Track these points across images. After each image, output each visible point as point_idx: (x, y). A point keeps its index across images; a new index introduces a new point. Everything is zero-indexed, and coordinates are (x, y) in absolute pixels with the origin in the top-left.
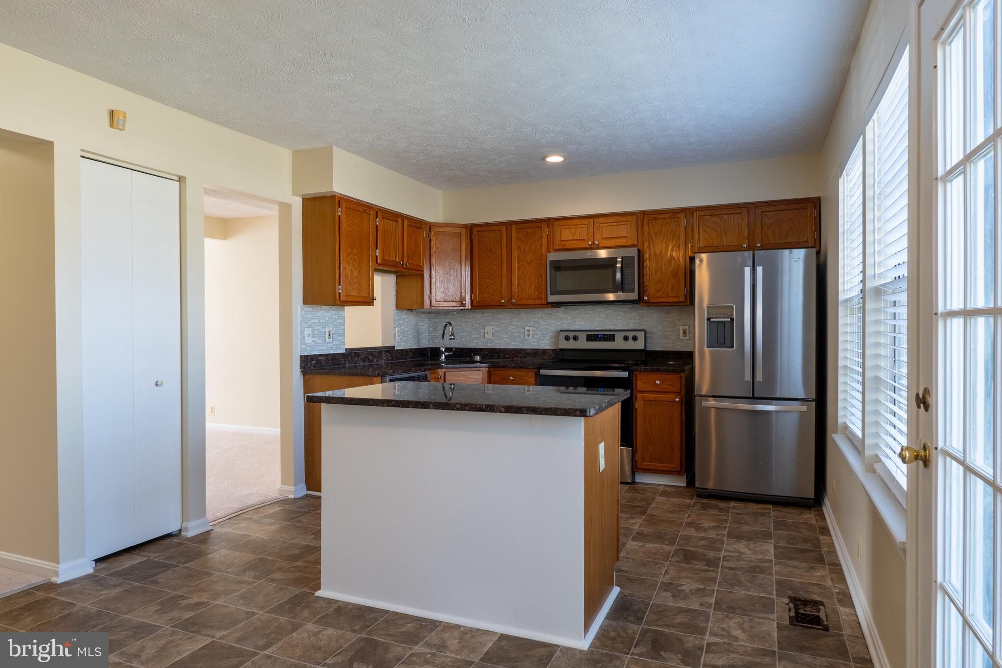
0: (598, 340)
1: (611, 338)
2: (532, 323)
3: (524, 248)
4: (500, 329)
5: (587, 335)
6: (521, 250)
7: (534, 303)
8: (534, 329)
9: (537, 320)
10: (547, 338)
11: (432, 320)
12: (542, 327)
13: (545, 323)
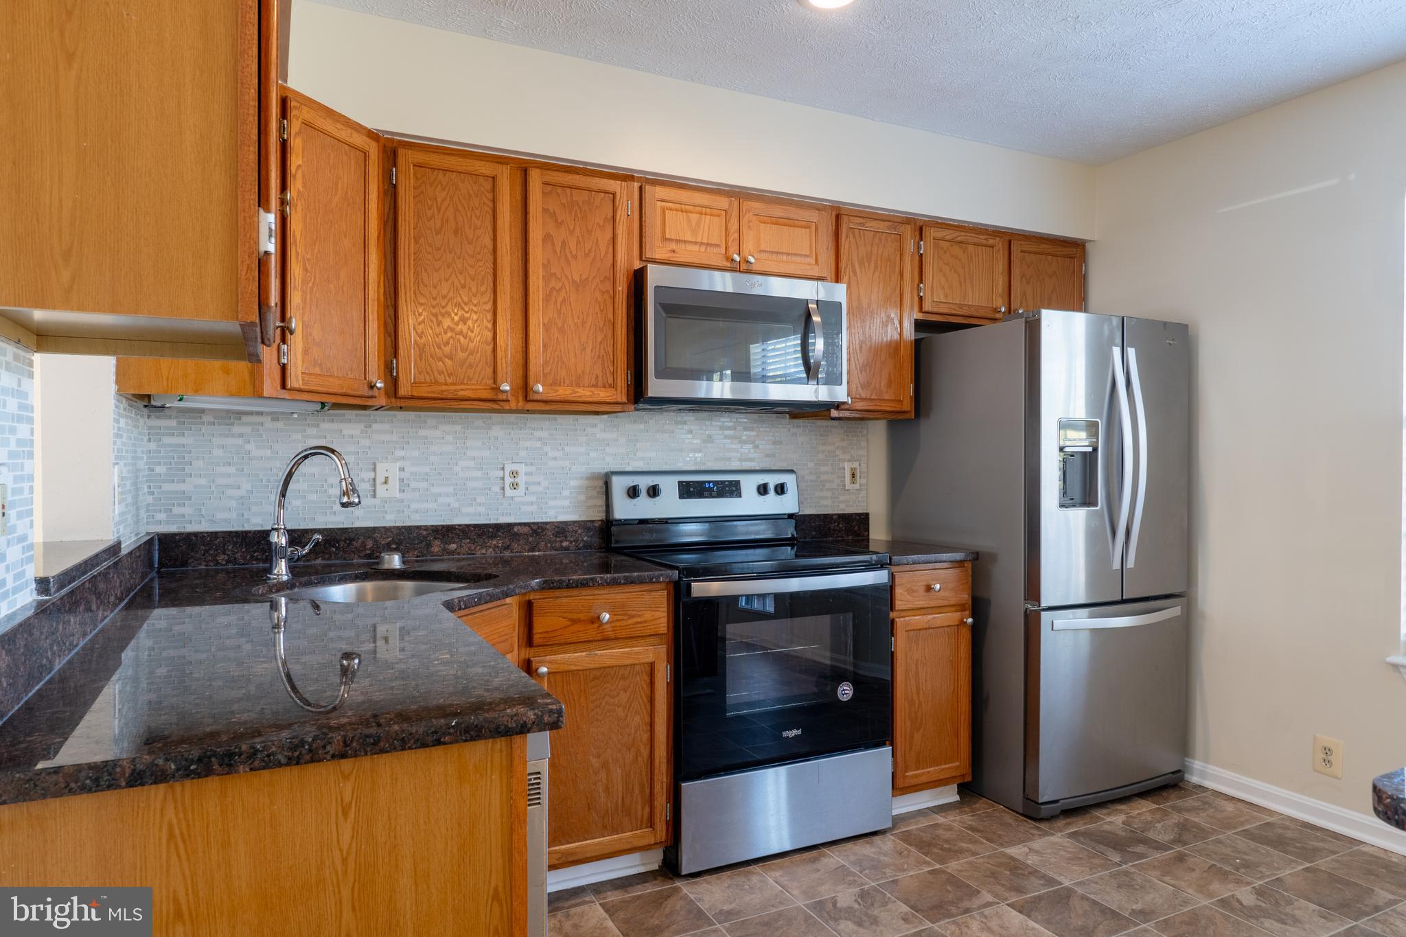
0: (706, 494)
1: (730, 489)
2: (523, 454)
3: (563, 242)
4: (427, 469)
5: (680, 483)
6: (553, 244)
7: (595, 399)
8: (532, 469)
9: (538, 444)
10: (566, 493)
11: (167, 440)
12: (551, 464)
13: (560, 454)
